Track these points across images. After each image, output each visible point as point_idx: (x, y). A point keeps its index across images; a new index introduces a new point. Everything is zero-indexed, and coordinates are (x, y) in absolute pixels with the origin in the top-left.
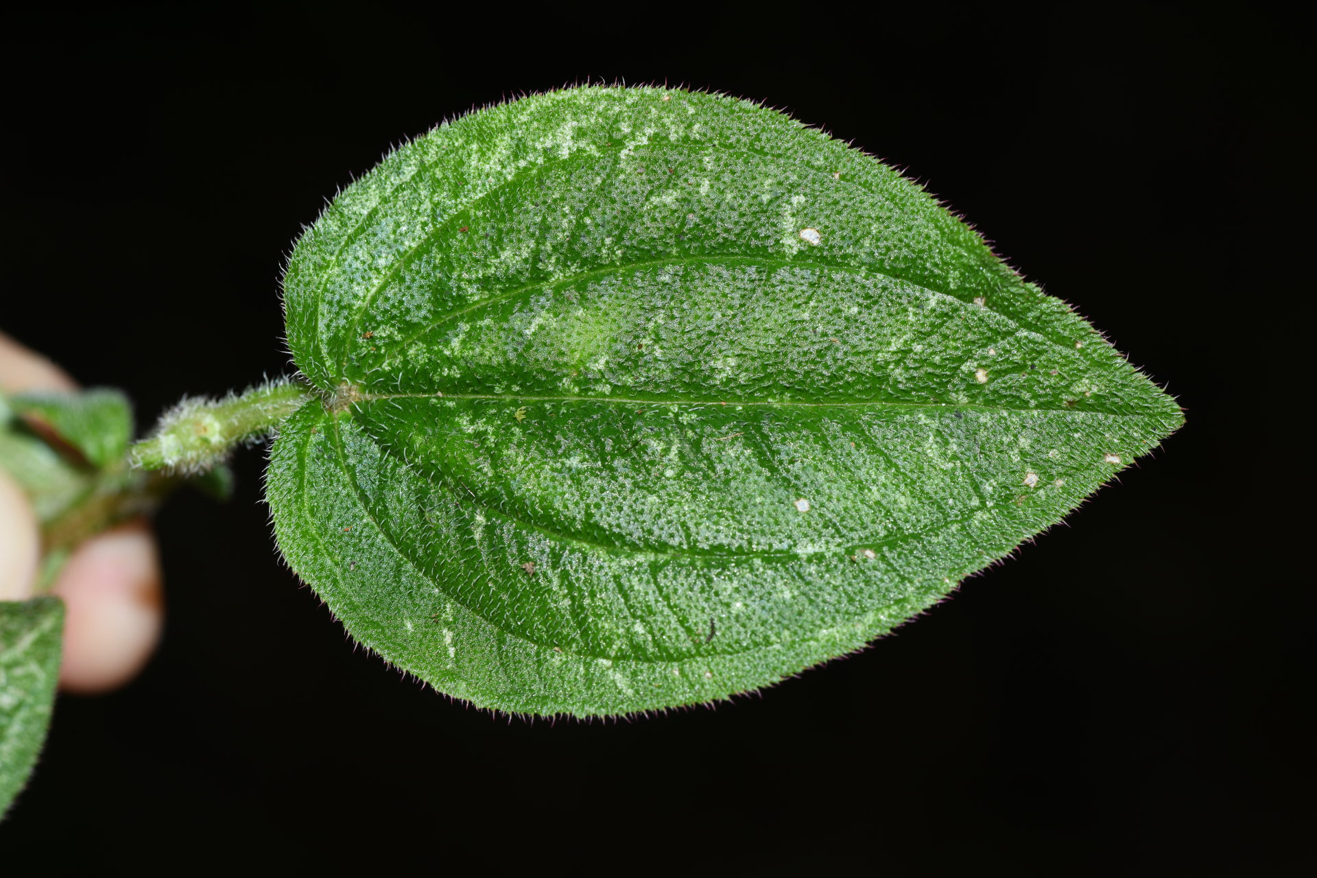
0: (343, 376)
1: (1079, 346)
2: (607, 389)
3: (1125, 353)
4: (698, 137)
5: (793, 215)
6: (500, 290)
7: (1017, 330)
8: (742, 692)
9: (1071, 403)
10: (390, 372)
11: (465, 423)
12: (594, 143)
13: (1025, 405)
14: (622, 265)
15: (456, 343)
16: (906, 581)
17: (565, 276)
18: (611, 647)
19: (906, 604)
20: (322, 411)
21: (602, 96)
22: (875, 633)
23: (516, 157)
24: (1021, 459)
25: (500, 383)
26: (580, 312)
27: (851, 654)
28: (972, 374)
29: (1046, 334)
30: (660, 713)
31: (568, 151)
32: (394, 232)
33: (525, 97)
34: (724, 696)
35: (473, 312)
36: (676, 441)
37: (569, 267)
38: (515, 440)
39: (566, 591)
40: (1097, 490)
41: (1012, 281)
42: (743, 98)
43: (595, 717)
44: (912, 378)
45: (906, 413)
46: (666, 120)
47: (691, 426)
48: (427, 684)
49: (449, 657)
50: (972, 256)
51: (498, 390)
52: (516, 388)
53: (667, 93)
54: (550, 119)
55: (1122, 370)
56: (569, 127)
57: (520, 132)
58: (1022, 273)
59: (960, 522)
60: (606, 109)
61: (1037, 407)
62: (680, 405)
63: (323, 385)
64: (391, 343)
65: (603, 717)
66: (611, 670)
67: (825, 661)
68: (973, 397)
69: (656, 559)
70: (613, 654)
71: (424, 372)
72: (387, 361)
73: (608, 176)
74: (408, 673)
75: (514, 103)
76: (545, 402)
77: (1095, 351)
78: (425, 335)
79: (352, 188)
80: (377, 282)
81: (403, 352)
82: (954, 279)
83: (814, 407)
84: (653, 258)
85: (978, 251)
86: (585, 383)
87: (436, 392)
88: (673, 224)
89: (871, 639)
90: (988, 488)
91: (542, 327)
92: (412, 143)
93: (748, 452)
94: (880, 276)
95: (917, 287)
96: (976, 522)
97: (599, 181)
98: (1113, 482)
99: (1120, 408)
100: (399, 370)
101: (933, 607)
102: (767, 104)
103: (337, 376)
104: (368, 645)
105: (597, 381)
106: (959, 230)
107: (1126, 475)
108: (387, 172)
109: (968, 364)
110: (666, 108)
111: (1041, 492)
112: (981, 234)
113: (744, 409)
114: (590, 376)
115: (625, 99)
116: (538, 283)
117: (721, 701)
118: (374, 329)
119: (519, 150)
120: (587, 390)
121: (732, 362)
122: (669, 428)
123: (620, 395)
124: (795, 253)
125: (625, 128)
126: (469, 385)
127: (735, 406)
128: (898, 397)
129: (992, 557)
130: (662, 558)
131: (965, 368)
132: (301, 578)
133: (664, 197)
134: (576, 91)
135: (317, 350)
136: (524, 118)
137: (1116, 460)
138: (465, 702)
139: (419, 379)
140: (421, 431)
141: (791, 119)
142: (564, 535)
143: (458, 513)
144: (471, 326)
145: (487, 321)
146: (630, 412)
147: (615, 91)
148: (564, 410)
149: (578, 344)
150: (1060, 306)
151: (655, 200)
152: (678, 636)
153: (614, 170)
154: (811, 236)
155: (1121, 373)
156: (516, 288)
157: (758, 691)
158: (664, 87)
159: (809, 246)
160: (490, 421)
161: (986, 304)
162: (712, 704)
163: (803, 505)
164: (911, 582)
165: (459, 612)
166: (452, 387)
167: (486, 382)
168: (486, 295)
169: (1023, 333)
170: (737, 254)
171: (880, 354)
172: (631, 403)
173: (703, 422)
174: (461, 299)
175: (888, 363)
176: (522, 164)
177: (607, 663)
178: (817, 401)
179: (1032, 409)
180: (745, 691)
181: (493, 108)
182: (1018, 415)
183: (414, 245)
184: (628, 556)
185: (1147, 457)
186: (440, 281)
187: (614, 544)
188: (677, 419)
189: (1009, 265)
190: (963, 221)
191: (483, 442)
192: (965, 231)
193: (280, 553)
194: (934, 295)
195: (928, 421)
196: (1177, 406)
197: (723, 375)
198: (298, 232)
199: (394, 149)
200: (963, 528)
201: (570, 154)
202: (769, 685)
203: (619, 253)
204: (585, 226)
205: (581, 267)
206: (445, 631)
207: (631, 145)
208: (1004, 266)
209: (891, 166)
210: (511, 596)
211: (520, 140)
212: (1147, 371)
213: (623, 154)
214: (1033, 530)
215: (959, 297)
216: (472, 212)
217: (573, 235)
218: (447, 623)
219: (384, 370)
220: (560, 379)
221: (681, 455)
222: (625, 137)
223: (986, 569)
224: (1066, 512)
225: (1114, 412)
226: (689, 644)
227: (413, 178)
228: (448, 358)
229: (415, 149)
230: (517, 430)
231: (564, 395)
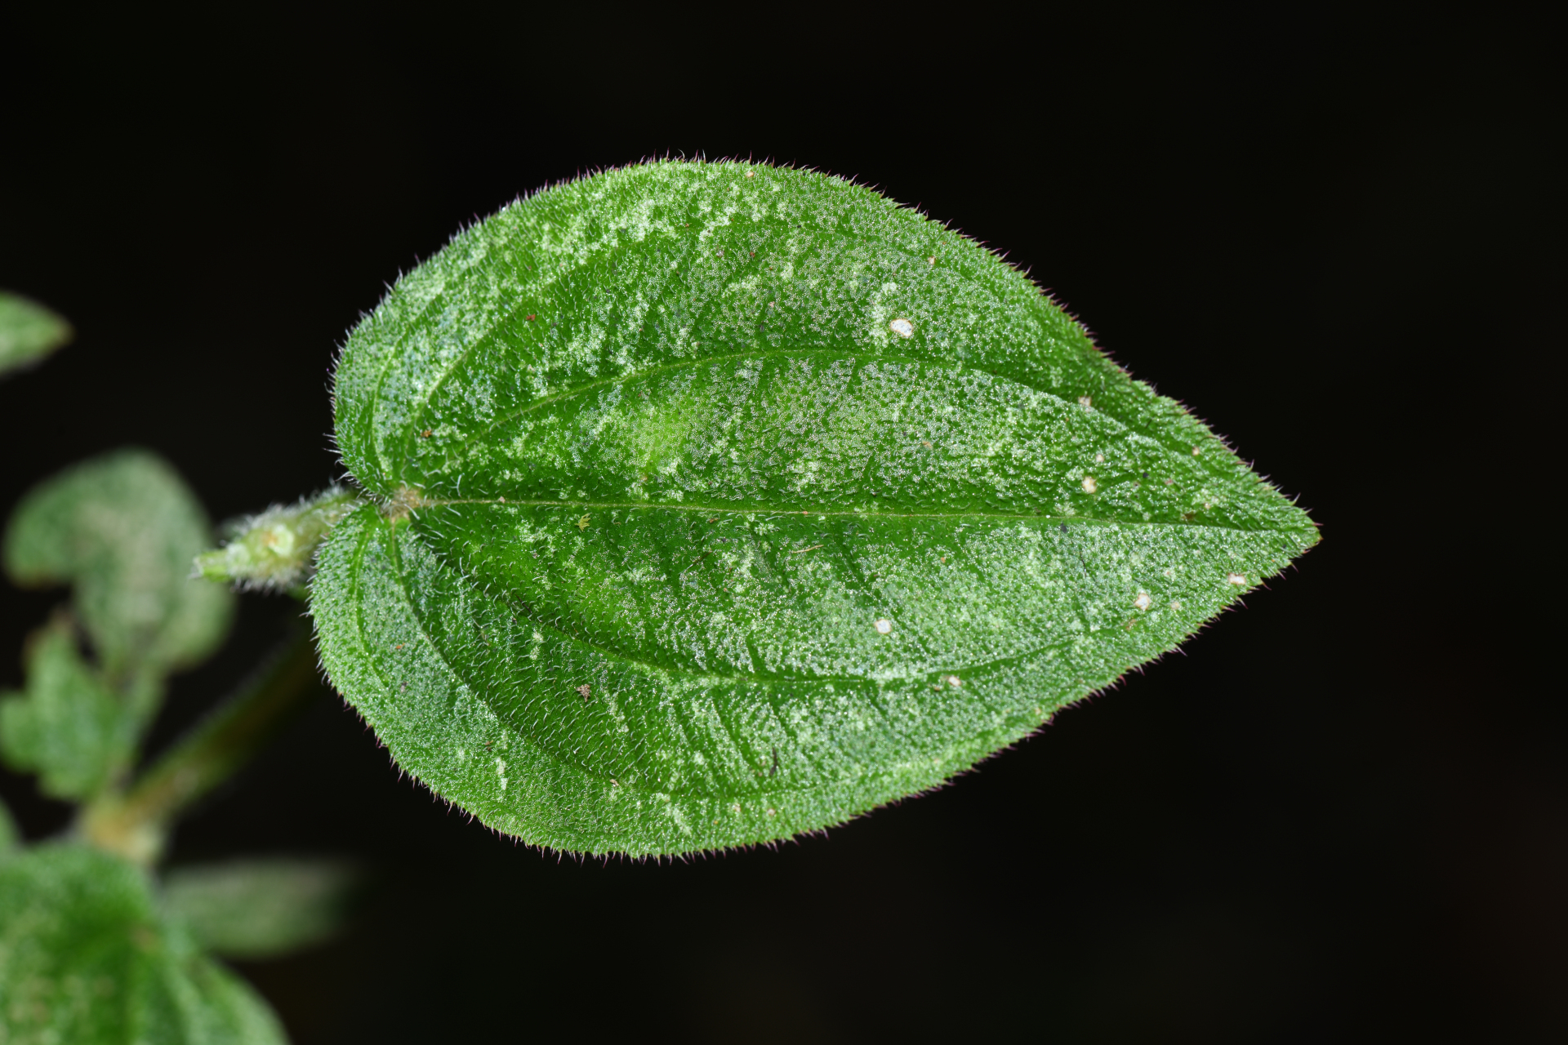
0: (401, 479)
1: (1196, 452)
2: (679, 496)
3: (1247, 460)
4: (782, 217)
5: (883, 304)
6: (568, 385)
7: (1126, 434)
8: (807, 831)
9: (1189, 516)
10: (450, 475)
11: (525, 531)
12: (672, 223)
13: (1138, 518)
14: (698, 358)
15: (518, 443)
16: (993, 713)
17: (637, 371)
18: (669, 780)
19: (990, 737)
20: (377, 517)
21: (681, 172)
22: (954, 769)
23: (590, 240)
24: (1133, 579)
25: (564, 488)
26: (652, 411)
27: (928, 791)
28: (1078, 483)
29: (1160, 439)
30: (719, 853)
31: (644, 233)
32: (458, 321)
33: (600, 173)
34: (788, 835)
35: (538, 409)
36: (751, 553)
37: (641, 361)
38: (576, 550)
39: (623, 717)
40: (1218, 614)
41: (1118, 378)
42: (832, 174)
43: (650, 857)
44: (1013, 486)
45: (1006, 526)
46: (748, 199)
47: (766, 537)
48: (475, 817)
49: (500, 788)
50: (1074, 351)
51: (563, 495)
52: (582, 494)
53: (751, 168)
54: (625, 197)
55: (1245, 480)
56: (646, 205)
57: (593, 212)
58: (1128, 370)
59: (1059, 647)
60: (686, 187)
61: (1152, 520)
62: (757, 514)
63: (375, 488)
64: (453, 442)
65: (658, 857)
66: (670, 805)
67: (899, 799)
68: (1080, 509)
69: (721, 683)
70: (671, 787)
71: (485, 475)
72: (448, 463)
73: (685, 259)
74: (455, 805)
75: (588, 180)
76: (612, 509)
77: (1214, 458)
78: (488, 434)
79: (417, 273)
80: (439, 376)
81: (464, 453)
82: (1056, 376)
83: (904, 518)
84: (731, 351)
85: (1080, 345)
86: (655, 487)
87: (497, 496)
88: (753, 313)
89: (950, 776)
90: (1092, 611)
91: (609, 427)
92: (483, 223)
93: (827, 567)
94: (978, 373)
95: (1017, 385)
96: (1077, 648)
97: (674, 265)
98: (1237, 606)
99: (1244, 523)
100: (459, 473)
101: (1022, 741)
102: (858, 181)
103: (394, 477)
104: (414, 774)
105: (667, 487)
106: (1060, 321)
107: (1252, 599)
108: (455, 256)
109: (1074, 471)
110: (748, 185)
111: (1154, 616)
112: (1083, 325)
113: (827, 518)
114: (660, 481)
115: (705, 175)
116: (609, 378)
117: (784, 841)
118: (434, 427)
119: (593, 231)
120: (659, 496)
121: (814, 466)
122: (744, 540)
123: (692, 502)
124: (885, 346)
125: (705, 207)
126: (531, 490)
127: (817, 516)
128: (996, 508)
129: (1091, 687)
130: (727, 681)
131: (1070, 475)
132: (347, 699)
133: (743, 283)
134: (654, 166)
135: (370, 450)
136: (599, 196)
137: (1240, 580)
138: (514, 837)
139: (480, 483)
140: (479, 540)
141: (883, 197)
142: (623, 655)
143: (515, 630)
144: (535, 425)
145: (552, 419)
146: (702, 520)
147: (695, 166)
148: (631, 518)
149: (647, 445)
150: (1173, 408)
151: (734, 286)
152: (738, 768)
153: (692, 255)
154: (903, 328)
155: (1244, 483)
156: (585, 383)
157: (825, 831)
158: (748, 162)
159: (901, 339)
160: (551, 530)
161: (1092, 404)
162: (775, 844)
163: (884, 626)
164: (998, 713)
165: (513, 739)
166: (513, 492)
167: (550, 486)
168: (553, 390)
169: (1133, 438)
170: (822, 347)
171: (976, 460)
172: (703, 512)
173: (781, 533)
174: (526, 394)
175: (984, 470)
176: (595, 246)
177: (666, 797)
178: (907, 511)
179: (1146, 522)
180: (811, 830)
181: (567, 185)
182: (1131, 529)
183: (480, 336)
184: (691, 679)
185: (1276, 579)
186: (503, 376)
187: (677, 667)
188: (753, 529)
189: (1114, 360)
190: (1065, 311)
191: (542, 552)
192: (1066, 322)
193: (324, 671)
194: (1035, 394)
195: (1029, 535)
196: (1309, 521)
197: (804, 481)
198: (355, 320)
199: (463, 230)
200: (1062, 655)
201: (646, 236)
202: (837, 824)
203: (694, 344)
204: (658, 315)
205: (653, 361)
206: (498, 760)
207: (711, 225)
208: (1107, 361)
209: (991, 250)
210: (567, 721)
211: (593, 221)
212: (1275, 480)
213: (703, 235)
214: (1142, 658)
215: (1064, 397)
216: (541, 300)
217: (645, 326)
218: (500, 751)
219: (443, 472)
220: (628, 483)
221: (753, 570)
222: (704, 217)
223: (1083, 700)
224: (1182, 638)
225: (1238, 528)
226: (751, 778)
227: (481, 262)
228: (509, 459)
229: (485, 231)
230: (579, 540)
231: (633, 502)
